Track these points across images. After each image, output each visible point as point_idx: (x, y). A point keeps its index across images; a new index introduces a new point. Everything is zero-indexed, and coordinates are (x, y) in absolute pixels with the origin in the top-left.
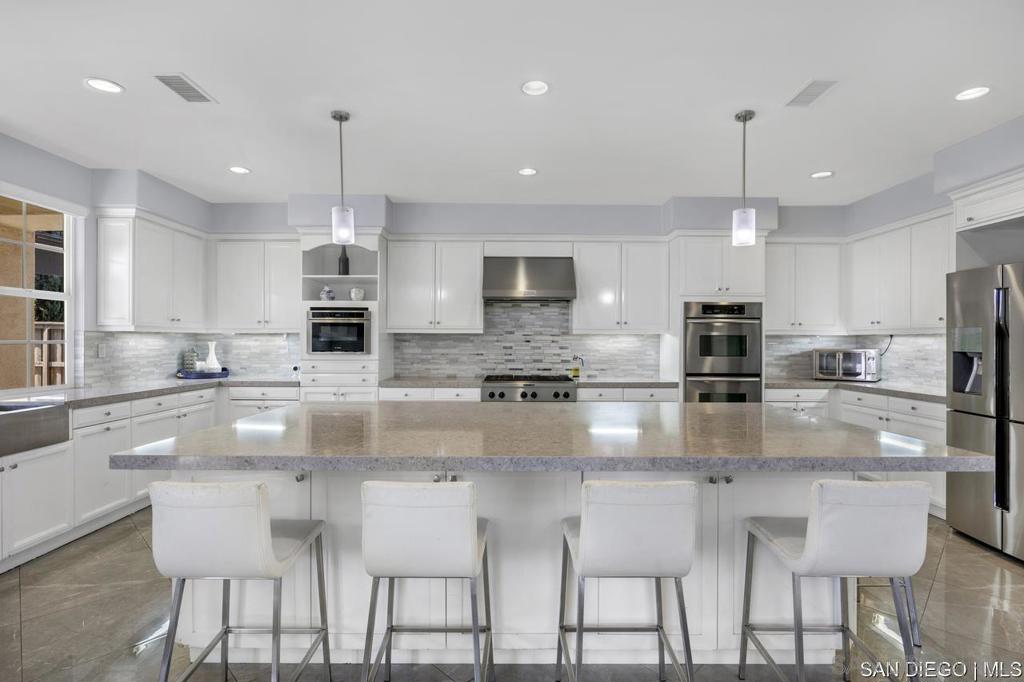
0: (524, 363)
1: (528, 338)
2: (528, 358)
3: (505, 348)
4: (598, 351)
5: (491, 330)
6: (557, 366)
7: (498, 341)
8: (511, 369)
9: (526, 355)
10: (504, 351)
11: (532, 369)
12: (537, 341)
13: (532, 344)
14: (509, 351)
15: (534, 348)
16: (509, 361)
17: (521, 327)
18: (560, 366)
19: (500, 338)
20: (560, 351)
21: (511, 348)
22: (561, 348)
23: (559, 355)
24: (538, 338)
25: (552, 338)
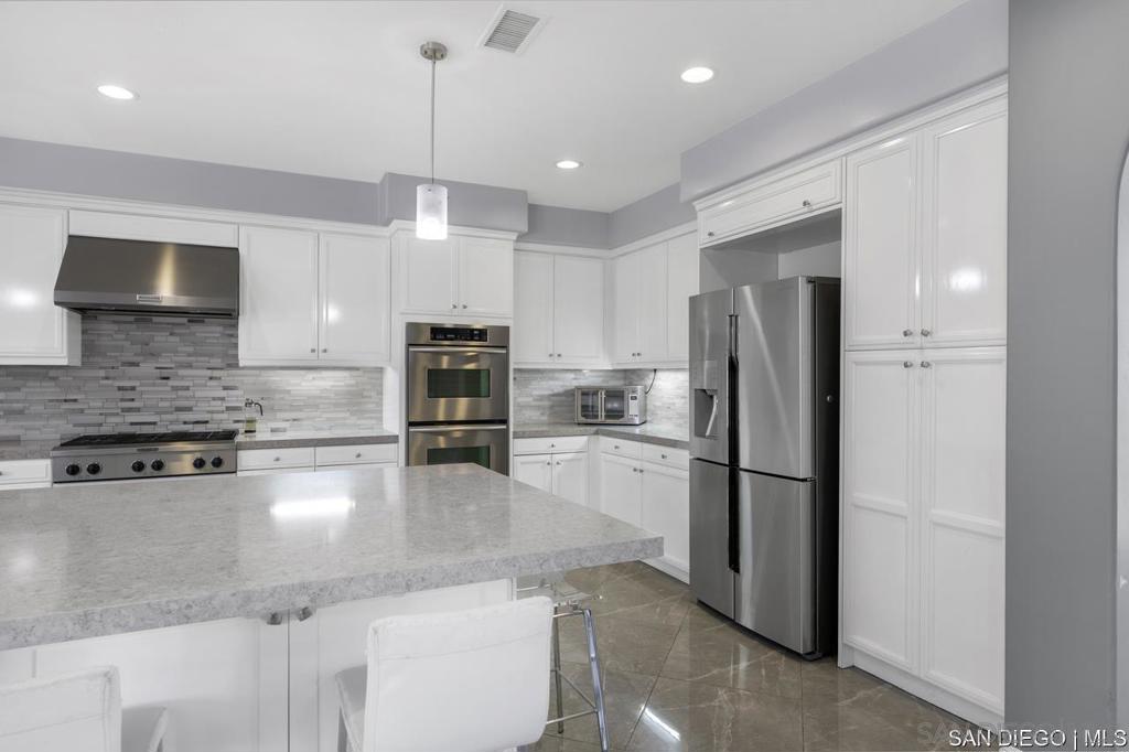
0: (157, 413)
1: (165, 373)
2: (167, 404)
3: (120, 389)
4: (289, 392)
5: (91, 359)
6: (216, 416)
7: (107, 378)
8: (132, 424)
9: (166, 400)
10: (120, 394)
11: (172, 422)
12: (183, 378)
13: (170, 383)
14: (129, 395)
15: (175, 389)
16: (130, 410)
17: (152, 355)
18: (225, 416)
19: (112, 373)
20: (224, 394)
21: (133, 388)
22: (225, 388)
23: (223, 399)
24: (182, 372)
25: (209, 373)
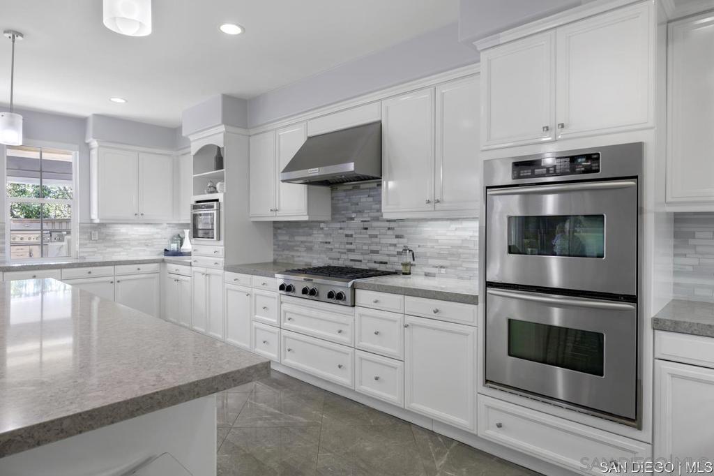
0: (362, 254)
1: (366, 225)
2: (365, 247)
3: (347, 236)
5: (337, 216)
6: (392, 259)
7: (341, 229)
8: (351, 260)
9: (365, 244)
10: (345, 240)
11: (369, 261)
12: (375, 228)
13: (369, 232)
14: (350, 240)
15: (371, 236)
16: (350, 250)
17: (360, 212)
18: (395, 259)
19: (343, 225)
20: (395, 241)
21: (351, 236)
22: (397, 237)
23: (395, 245)
24: (375, 224)
25: (387, 224)
